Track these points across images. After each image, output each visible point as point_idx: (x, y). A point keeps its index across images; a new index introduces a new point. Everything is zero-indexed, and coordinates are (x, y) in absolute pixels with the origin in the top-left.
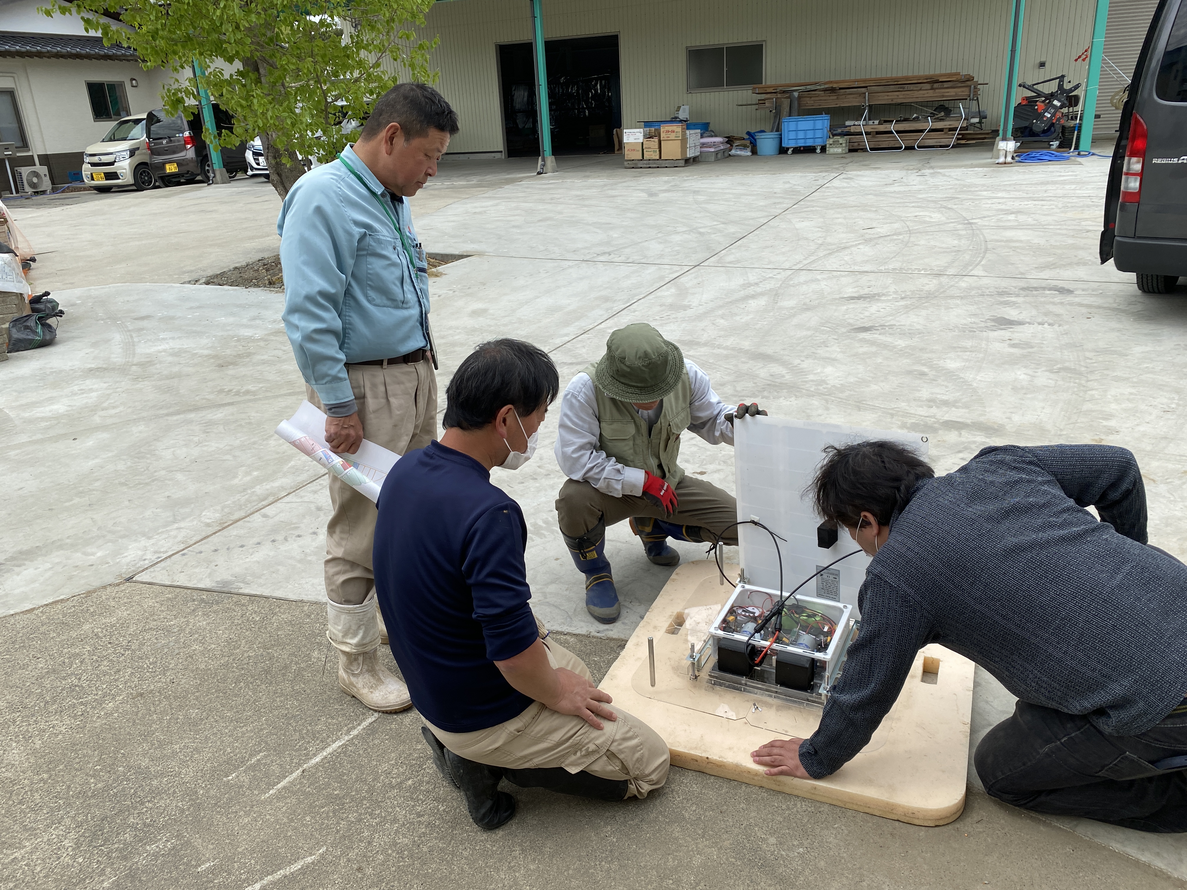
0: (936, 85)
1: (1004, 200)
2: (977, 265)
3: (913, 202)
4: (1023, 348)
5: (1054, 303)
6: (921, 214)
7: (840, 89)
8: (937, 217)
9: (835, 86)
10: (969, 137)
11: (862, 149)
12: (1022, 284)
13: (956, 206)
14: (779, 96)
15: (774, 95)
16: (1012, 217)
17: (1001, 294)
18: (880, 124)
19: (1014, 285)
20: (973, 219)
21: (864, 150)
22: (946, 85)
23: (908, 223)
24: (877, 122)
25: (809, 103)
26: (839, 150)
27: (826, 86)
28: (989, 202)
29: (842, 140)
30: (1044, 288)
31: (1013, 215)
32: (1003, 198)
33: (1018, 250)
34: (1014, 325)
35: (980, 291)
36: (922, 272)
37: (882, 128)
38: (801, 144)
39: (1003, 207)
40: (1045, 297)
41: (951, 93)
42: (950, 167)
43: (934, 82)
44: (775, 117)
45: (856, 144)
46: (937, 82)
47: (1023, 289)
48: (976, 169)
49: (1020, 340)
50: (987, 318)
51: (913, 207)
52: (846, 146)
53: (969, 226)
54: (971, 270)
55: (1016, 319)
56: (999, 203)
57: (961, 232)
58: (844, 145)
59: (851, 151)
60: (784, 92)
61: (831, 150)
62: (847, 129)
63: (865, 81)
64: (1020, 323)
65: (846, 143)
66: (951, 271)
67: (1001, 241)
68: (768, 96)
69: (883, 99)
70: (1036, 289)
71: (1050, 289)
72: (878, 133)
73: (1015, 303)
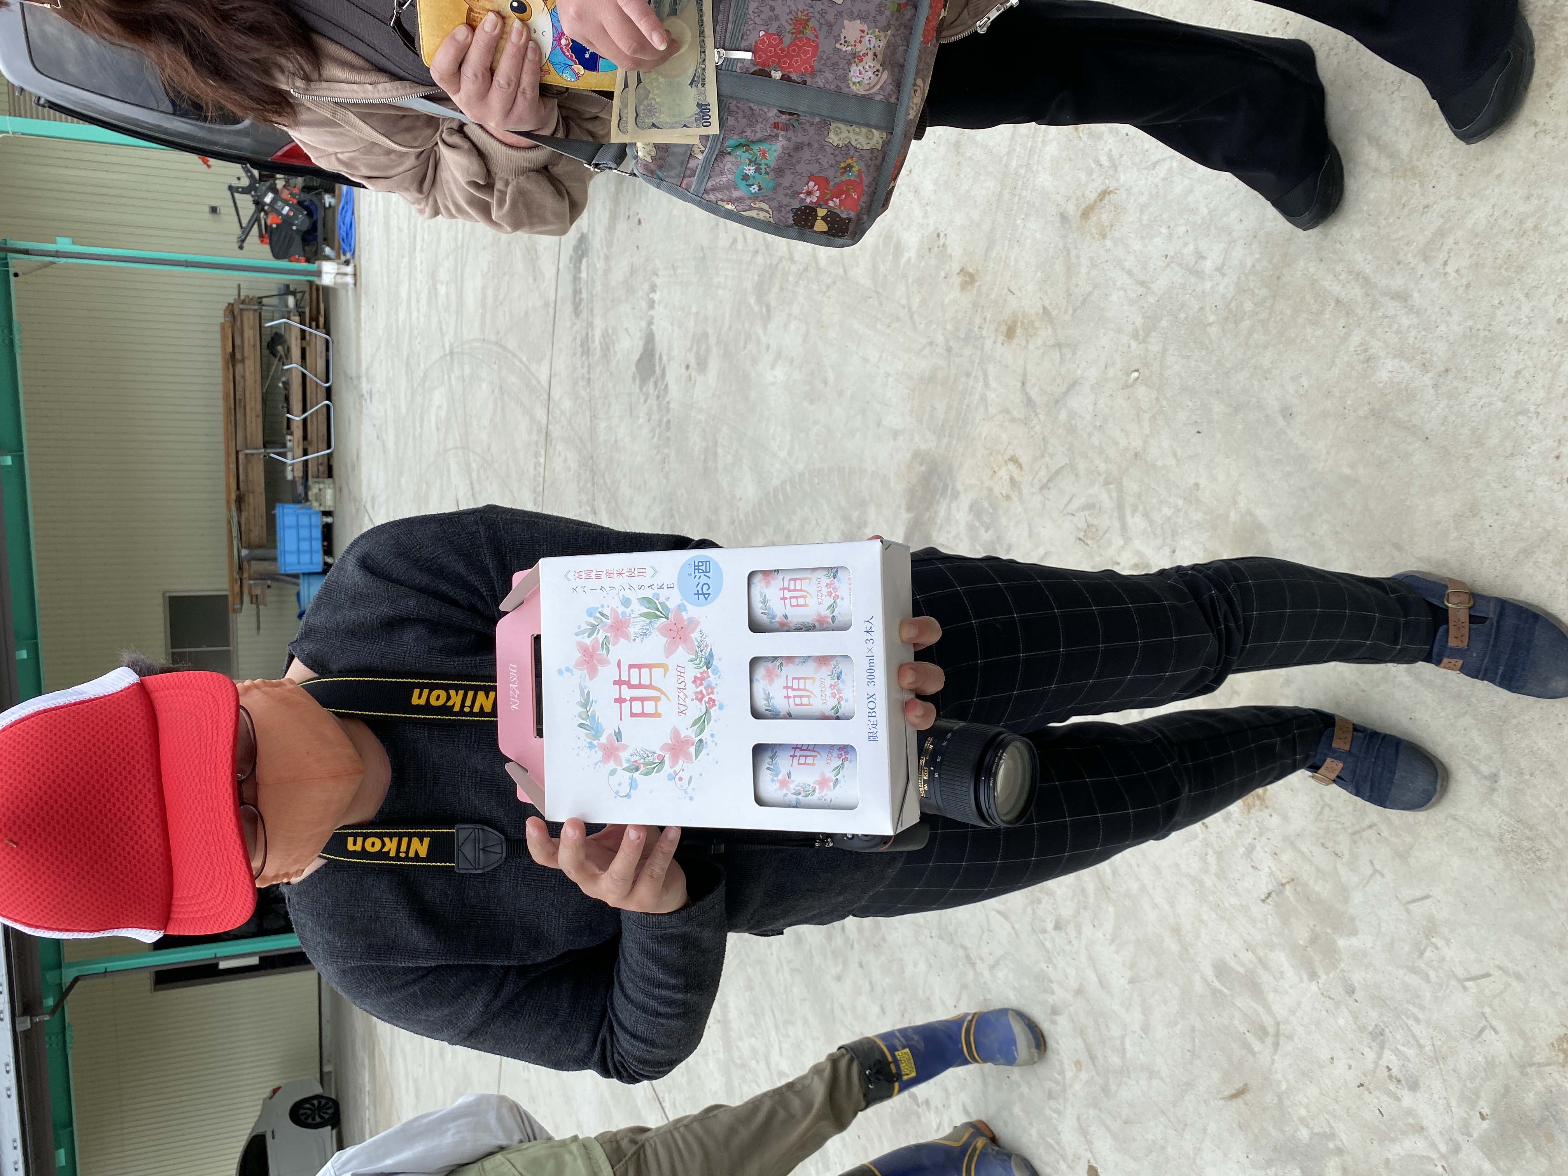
0: (238, 356)
1: (414, 295)
2: (530, 371)
3: (414, 423)
4: (708, 350)
5: (607, 272)
6: (433, 420)
7: (238, 488)
8: (439, 397)
9: (233, 496)
10: (314, 311)
11: (329, 460)
12: (567, 310)
13: (422, 365)
14: (245, 575)
15: (245, 583)
16: (442, 290)
17: (586, 350)
18: (291, 434)
19: (568, 324)
20: (443, 347)
21: (329, 457)
22: (238, 342)
23: (450, 444)
24: (289, 437)
25: (257, 532)
26: (329, 493)
27: (234, 508)
28: (415, 314)
29: (314, 490)
30: (576, 279)
31: (439, 286)
32: (409, 293)
33: (501, 296)
34: (653, 350)
35: (581, 383)
36: (542, 460)
37: (298, 432)
38: (318, 545)
39: (424, 296)
40: (594, 282)
41: (250, 335)
42: (358, 353)
43: (233, 359)
44: (277, 580)
45: (321, 468)
46: (233, 355)
47: (577, 312)
48: (363, 316)
49: (690, 350)
50: (637, 390)
51: (421, 426)
52: (323, 483)
53: (456, 356)
54: (539, 382)
55: (641, 343)
56: (418, 301)
57: (467, 371)
58: (322, 486)
59: (330, 475)
60: (240, 568)
61: (329, 504)
62: (299, 481)
63: (228, 454)
64: (650, 339)
65: (319, 483)
66: (540, 414)
67: (483, 317)
68: (246, 591)
69: (255, 428)
70: (576, 292)
71: (578, 269)
72: (305, 438)
73: (605, 335)
